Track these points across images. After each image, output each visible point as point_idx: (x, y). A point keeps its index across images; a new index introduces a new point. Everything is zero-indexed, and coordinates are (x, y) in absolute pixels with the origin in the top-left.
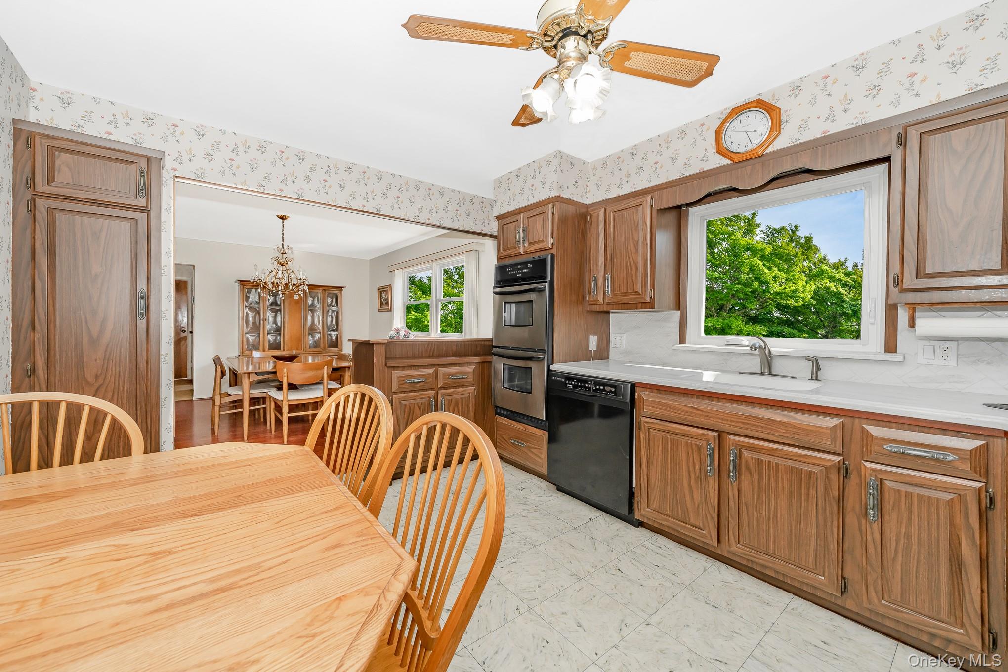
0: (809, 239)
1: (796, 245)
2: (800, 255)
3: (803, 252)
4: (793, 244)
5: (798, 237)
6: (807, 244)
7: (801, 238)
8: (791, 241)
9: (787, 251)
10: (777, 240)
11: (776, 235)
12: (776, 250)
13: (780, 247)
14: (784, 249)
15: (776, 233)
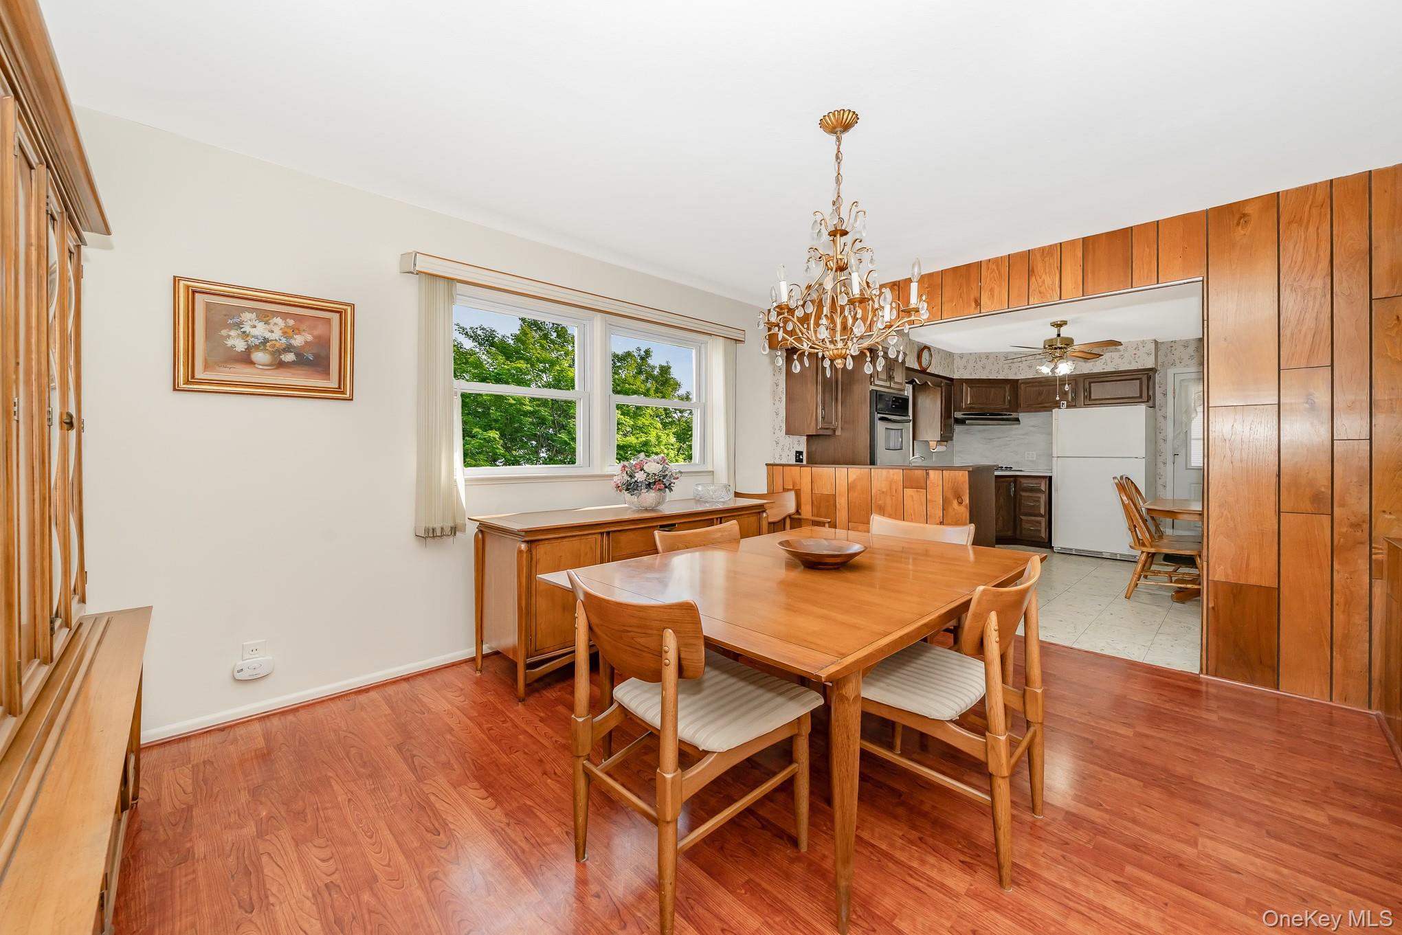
0: (665, 370)
1: (647, 379)
2: (652, 392)
3: (657, 388)
4: (643, 377)
5: (649, 366)
6: (662, 376)
7: (653, 368)
8: (640, 372)
9: (634, 387)
10: (620, 371)
11: (619, 364)
12: (619, 385)
13: (624, 381)
14: (629, 384)
15: (618, 361)
